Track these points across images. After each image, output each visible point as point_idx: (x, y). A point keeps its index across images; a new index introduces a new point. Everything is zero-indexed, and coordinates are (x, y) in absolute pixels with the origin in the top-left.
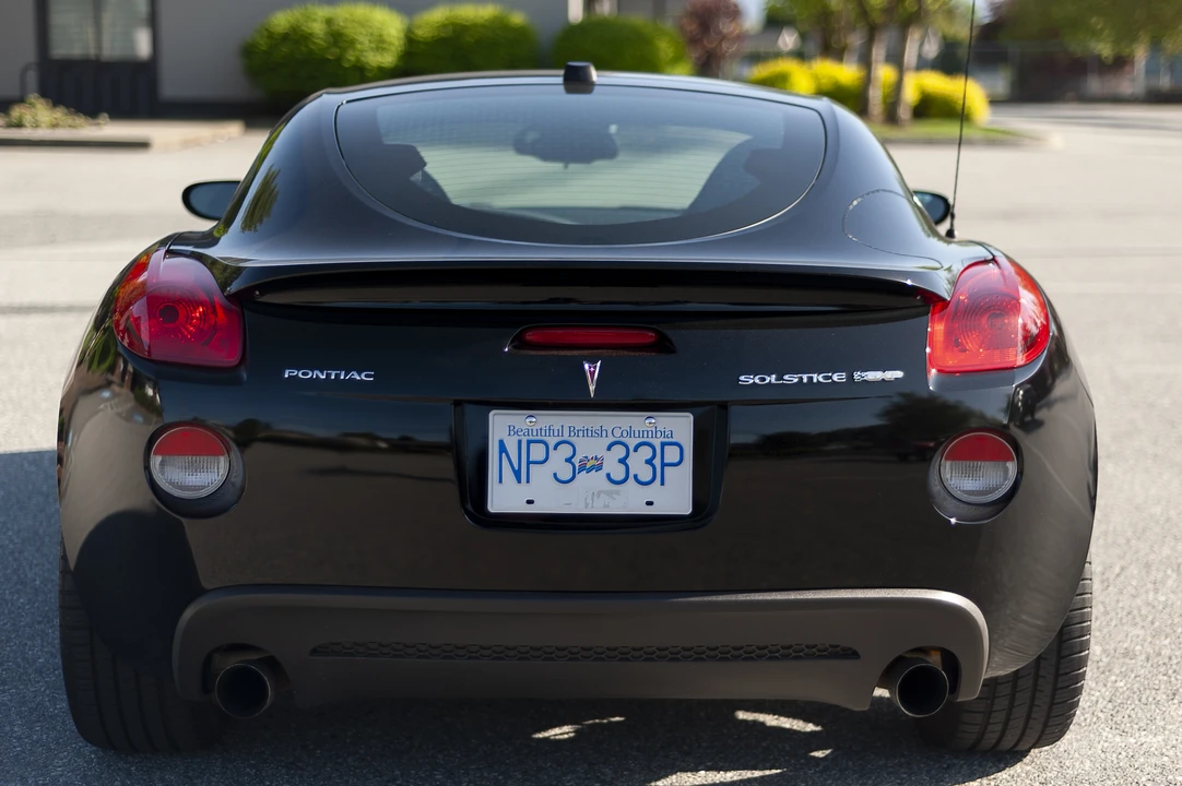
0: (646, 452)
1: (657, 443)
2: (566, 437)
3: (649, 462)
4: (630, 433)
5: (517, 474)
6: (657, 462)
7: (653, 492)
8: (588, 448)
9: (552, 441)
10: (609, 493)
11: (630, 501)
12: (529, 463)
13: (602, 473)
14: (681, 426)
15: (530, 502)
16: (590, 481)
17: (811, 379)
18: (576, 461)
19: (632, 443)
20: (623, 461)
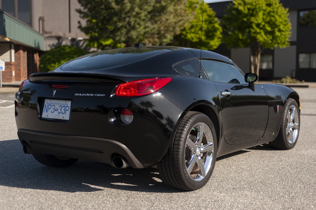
0: (64, 108)
1: (66, 106)
2: (54, 105)
3: (64, 110)
4: (62, 104)
5: (46, 110)
6: (65, 110)
7: (64, 115)
8: (57, 107)
9: (52, 105)
10: (58, 115)
11: (60, 117)
12: (48, 109)
13: (58, 111)
14: (69, 103)
15: (47, 116)
16: (56, 113)
17: (87, 95)
18: (55, 109)
19: (62, 106)
20: (61, 109)
